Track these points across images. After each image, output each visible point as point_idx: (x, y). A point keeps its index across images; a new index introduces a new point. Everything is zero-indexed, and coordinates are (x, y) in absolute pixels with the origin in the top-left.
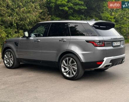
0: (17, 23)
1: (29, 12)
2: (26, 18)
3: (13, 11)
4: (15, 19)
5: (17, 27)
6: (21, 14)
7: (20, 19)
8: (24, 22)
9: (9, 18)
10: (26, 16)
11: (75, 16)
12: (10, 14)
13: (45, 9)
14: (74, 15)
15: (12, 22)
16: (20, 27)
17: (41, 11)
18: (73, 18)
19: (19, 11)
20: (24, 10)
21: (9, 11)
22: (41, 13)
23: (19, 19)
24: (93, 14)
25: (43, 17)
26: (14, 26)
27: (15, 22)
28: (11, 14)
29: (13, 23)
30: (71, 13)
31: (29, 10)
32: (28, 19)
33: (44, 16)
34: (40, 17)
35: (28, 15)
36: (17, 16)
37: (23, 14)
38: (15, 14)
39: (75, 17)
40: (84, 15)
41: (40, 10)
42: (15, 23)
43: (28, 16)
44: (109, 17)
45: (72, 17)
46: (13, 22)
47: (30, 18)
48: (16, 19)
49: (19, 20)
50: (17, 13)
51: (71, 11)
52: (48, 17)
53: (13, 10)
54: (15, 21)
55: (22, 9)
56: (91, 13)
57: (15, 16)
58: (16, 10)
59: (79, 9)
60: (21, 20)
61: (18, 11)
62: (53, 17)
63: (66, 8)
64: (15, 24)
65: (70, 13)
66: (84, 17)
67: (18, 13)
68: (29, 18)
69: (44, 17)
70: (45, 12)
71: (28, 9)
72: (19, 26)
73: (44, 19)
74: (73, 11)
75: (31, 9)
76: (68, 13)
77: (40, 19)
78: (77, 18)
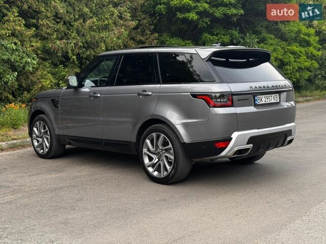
0: (78, 55)
1: (106, 28)
2: (97, 42)
3: (70, 27)
4: (72, 44)
5: (79, 63)
6: (86, 33)
7: (86, 45)
8: (95, 52)
9: (58, 42)
10: (97, 38)
11: (215, 33)
13: (144, 19)
14: (215, 29)
15: (68, 52)
16: (86, 62)
17: (134, 23)
18: (211, 37)
19: (83, 26)
20: (93, 23)
21: (61, 26)
22: (136, 28)
23: (82, 45)
24: (262, 27)
25: (139, 37)
26: (71, 60)
27: (75, 52)
28: (66, 35)
29: (70, 54)
30: (205, 25)
31: (106, 22)
32: (103, 44)
33: (143, 35)
34: (133, 39)
35: (103, 34)
36: (78, 38)
37: (92, 33)
38: (74, 34)
39: (217, 35)
40: (238, 28)
41: (130, 23)
42: (74, 55)
43: (102, 38)
44: (303, 32)
45: (209, 36)
46: (70, 52)
47: (107, 40)
48: (76, 44)
49: (84, 47)
50: (78, 32)
51: (205, 20)
52: (152, 37)
53: (71, 25)
54: (73, 51)
55: (88, 22)
56: (256, 23)
57: (74, 38)
58: (76, 24)
59: (224, 14)
60: (88, 46)
61: (80, 26)
62: (165, 36)
63: (193, 16)
64: (74, 57)
65: (204, 27)
66: (239, 33)
67: (81, 31)
68: (104, 42)
69: (142, 39)
70: (146, 26)
71: (104, 21)
72: (84, 61)
73: (143, 43)
74: (211, 21)
75: (111, 22)
76: (199, 26)
77: (132, 42)
78: (221, 38)
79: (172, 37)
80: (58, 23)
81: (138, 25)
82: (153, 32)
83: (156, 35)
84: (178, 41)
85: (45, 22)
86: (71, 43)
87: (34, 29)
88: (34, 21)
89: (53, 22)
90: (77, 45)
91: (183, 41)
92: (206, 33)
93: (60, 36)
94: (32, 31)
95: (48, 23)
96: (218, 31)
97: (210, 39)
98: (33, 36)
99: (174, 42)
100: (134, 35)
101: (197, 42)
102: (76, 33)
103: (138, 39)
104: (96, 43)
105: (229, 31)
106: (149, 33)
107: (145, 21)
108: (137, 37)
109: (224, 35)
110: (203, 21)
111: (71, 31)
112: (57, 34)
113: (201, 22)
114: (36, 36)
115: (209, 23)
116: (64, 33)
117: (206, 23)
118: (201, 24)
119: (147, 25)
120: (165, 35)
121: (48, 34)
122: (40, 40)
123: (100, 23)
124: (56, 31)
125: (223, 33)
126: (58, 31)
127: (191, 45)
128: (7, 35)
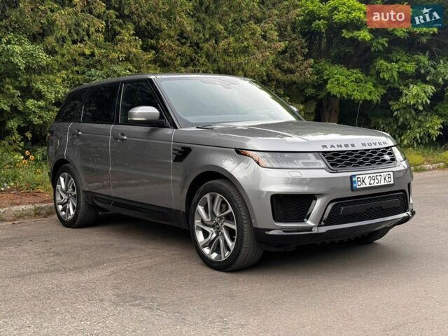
1: (245, 51)
2: (233, 70)
3: (199, 51)
6: (218, 57)
9: (183, 70)
10: (233, 65)
11: (394, 59)
12: (189, 59)
13: (295, 39)
14: (394, 54)
17: (283, 45)
18: (389, 66)
19: (214, 49)
20: (229, 44)
21: (187, 49)
22: (284, 52)
25: (287, 65)
28: (192, 60)
30: (381, 48)
31: (245, 43)
33: (292, 62)
34: (278, 66)
35: (242, 59)
36: (209, 65)
37: (226, 58)
38: (203, 59)
39: (397, 62)
40: (427, 53)
41: (277, 44)
43: (240, 64)
45: (385, 63)
47: (246, 68)
50: (208, 56)
51: (380, 41)
52: (305, 64)
53: (198, 47)
55: (223, 44)
57: (203, 64)
58: (206, 46)
59: (409, 33)
61: (211, 48)
62: (323, 64)
63: (364, 35)
65: (379, 51)
66: (429, 60)
67: (212, 56)
68: (243, 70)
69: (292, 66)
70: (297, 50)
71: (242, 43)
73: (292, 72)
74: (389, 42)
75: (251, 43)
76: (373, 49)
77: (278, 70)
78: (403, 65)
79: (334, 64)
80: (183, 44)
81: (286, 48)
82: (307, 57)
83: (312, 61)
84: (341, 70)
85: (168, 42)
86: (198, 71)
87: (154, 52)
88: (153, 42)
89: (177, 42)
91: (348, 70)
92: (381, 59)
93: (185, 61)
94: (151, 55)
95: (171, 44)
96: (398, 57)
97: (386, 67)
98: (150, 62)
99: (335, 72)
100: (281, 62)
101: (368, 72)
102: (206, 58)
103: (286, 66)
104: (231, 71)
105: (416, 56)
106: (301, 58)
107: (296, 42)
108: (284, 64)
109: (407, 62)
110: (378, 43)
111: (199, 55)
112: (181, 60)
113: (375, 44)
114: (154, 61)
115: (387, 45)
116: (190, 58)
117: (383, 45)
118: (376, 46)
119: (299, 48)
120: (323, 62)
121: (170, 59)
122: (159, 66)
123: (237, 45)
124: (180, 55)
125: (406, 59)
126: (182, 55)
127: (359, 75)
128: (121, 59)
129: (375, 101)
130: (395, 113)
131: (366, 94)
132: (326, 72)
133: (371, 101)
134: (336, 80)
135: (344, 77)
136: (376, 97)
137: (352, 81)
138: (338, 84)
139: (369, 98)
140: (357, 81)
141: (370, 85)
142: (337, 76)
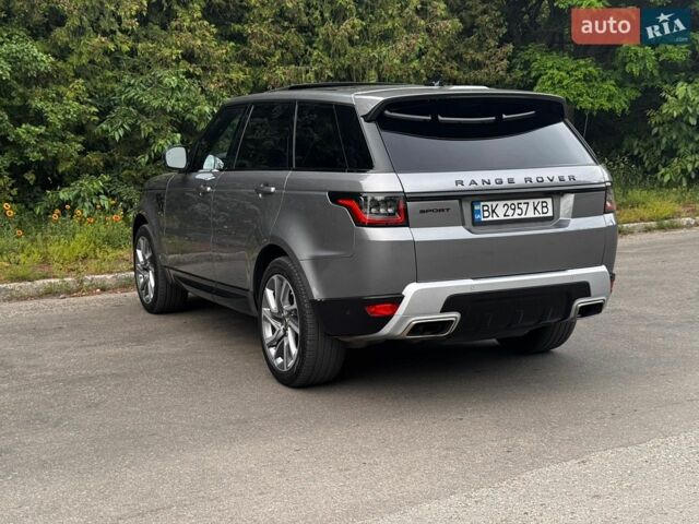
19: (334, 36)
25: (471, 55)
28: (303, 55)
31: (389, 24)
33: (480, 50)
36: (327, 60)
45: (635, 48)
48: (319, 74)
50: (327, 45)
52: (499, 54)
57: (315, 61)
62: (532, 51)
67: (331, 47)
69: (479, 57)
71: (385, 23)
73: (478, 66)
78: (666, 50)
79: (549, 52)
80: (284, 29)
82: (502, 41)
83: (510, 47)
84: (559, 61)
85: (257, 28)
86: (307, 72)
87: (231, 44)
89: (274, 28)
90: (322, 75)
91: (572, 60)
93: (289, 56)
94: (228, 48)
95: (263, 30)
97: (636, 54)
99: (550, 64)
100: (463, 50)
103: (469, 57)
104: (361, 71)
106: (493, 43)
107: (486, 18)
108: (467, 53)
111: (315, 45)
112: (283, 54)
119: (492, 27)
120: (532, 48)
121: (265, 54)
122: (247, 65)
124: (282, 47)
126: (284, 46)
127: (590, 69)
128: (174, 57)
129: (619, 111)
130: (655, 130)
131: (603, 101)
132: (535, 65)
133: (612, 111)
134: (549, 79)
135: (563, 74)
136: (620, 104)
137: (579, 80)
138: (553, 84)
139: (607, 106)
140: (587, 78)
141: (610, 86)
142: (551, 72)
